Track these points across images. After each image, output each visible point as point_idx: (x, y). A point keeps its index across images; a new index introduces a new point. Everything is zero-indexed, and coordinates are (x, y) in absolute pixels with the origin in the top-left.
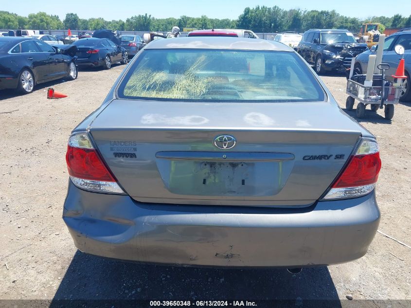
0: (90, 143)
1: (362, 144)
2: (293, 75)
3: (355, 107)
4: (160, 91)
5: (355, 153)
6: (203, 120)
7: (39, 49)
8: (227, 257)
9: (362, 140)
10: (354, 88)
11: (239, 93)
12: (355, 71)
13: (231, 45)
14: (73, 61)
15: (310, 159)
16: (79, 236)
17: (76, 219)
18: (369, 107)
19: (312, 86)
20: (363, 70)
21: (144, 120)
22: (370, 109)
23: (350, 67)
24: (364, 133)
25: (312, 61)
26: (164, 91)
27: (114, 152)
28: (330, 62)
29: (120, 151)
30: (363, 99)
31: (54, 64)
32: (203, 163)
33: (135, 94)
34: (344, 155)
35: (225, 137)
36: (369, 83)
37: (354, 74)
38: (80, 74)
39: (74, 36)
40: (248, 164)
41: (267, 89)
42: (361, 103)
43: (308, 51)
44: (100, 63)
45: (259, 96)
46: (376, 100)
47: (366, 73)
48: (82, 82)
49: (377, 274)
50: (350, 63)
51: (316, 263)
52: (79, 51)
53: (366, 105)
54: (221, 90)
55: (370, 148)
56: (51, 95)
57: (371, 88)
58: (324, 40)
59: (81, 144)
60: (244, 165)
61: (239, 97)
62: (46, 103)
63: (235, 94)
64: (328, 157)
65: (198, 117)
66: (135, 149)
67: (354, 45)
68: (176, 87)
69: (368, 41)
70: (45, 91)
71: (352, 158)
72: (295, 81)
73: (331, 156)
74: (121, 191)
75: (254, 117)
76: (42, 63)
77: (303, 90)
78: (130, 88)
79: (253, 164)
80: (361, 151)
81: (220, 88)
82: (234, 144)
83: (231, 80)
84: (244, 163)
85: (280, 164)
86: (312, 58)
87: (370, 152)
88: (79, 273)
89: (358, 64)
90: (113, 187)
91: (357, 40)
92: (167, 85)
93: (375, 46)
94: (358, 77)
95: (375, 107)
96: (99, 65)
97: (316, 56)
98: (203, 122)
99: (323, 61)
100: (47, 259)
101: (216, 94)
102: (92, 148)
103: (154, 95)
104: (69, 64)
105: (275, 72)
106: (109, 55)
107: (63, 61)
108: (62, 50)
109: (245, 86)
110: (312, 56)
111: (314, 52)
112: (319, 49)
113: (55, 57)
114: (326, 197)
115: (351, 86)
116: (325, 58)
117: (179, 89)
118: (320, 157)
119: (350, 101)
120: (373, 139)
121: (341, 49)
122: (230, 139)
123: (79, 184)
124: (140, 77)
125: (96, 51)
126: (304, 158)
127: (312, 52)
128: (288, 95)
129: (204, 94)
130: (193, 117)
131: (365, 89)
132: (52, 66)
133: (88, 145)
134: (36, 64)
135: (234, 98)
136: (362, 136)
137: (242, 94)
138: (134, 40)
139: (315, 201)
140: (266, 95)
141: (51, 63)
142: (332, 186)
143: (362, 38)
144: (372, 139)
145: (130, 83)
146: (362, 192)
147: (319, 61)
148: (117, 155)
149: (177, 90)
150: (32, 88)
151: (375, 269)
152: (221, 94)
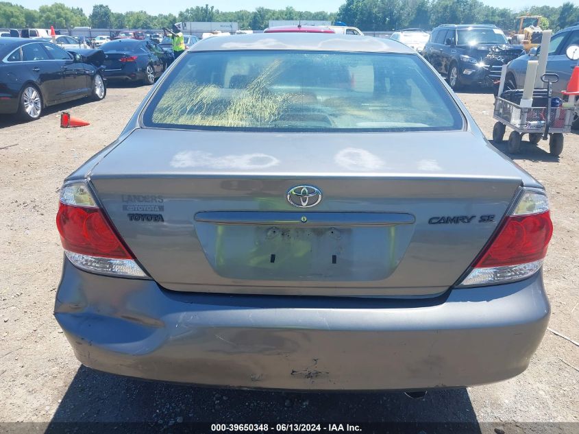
0: (92, 199)
1: (524, 198)
2: (416, 90)
3: (506, 137)
4: (208, 114)
5: (512, 212)
6: (270, 160)
7: (49, 55)
8: (309, 376)
9: (522, 192)
10: (505, 109)
11: (330, 118)
12: (507, 85)
13: (320, 45)
14: (99, 72)
15: (439, 222)
16: (79, 343)
17: (75, 316)
18: (526, 138)
19: (443, 106)
20: (518, 83)
21: (176, 161)
22: (529, 141)
23: (499, 78)
24: (526, 180)
25: (443, 71)
26: (214, 115)
27: (128, 212)
28: (470, 73)
29: (138, 210)
30: (518, 126)
31: (72, 77)
32: (270, 229)
33: (168, 120)
34: (494, 216)
35: (304, 189)
36: (527, 103)
37: (505, 88)
38: (110, 91)
39: (104, 37)
40: (341, 231)
41: (373, 111)
42: (515, 132)
43: (438, 56)
44: (139, 76)
45: (361, 122)
46: (538, 127)
47: (522, 87)
48: (112, 103)
49: (541, 392)
50: (500, 74)
51: (448, 385)
52: (108, 59)
53: (523, 134)
54: (301, 113)
55: (535, 204)
56: (66, 122)
57: (530, 109)
58: (461, 40)
59: (78, 200)
60: (335, 232)
61: (331, 125)
62: (59, 134)
63: (325, 119)
64: (470, 219)
65: (262, 155)
66: (161, 208)
67: (504, 47)
68: (233, 108)
69: (525, 43)
70: (58, 116)
71: (506, 220)
72: (418, 99)
73: (473, 217)
74: (141, 274)
75: (351, 155)
76: (55, 76)
77: (430, 113)
78: (161, 111)
79: (349, 231)
80: (522, 210)
81: (301, 110)
82: (319, 200)
83: (321, 98)
84: (335, 229)
85: (393, 230)
86: (443, 67)
87: (536, 211)
88: (90, 393)
89: (510, 75)
90: (129, 267)
91: (509, 40)
92: (219, 106)
93: (536, 49)
94: (512, 93)
95: (535, 137)
96: (138, 78)
97: (449, 63)
98: (268, 165)
99: (460, 72)
100: (43, 371)
101: (293, 120)
102: (95, 206)
103: (198, 120)
104: (93, 77)
105: (388, 86)
106: (151, 64)
107: (85, 74)
108: (82, 57)
109: (339, 106)
110: (444, 63)
111: (447, 58)
112: (453, 54)
113: (74, 67)
114: (466, 282)
115: (501, 106)
116: (462, 66)
117: (237, 112)
118: (456, 220)
119: (499, 130)
120: (541, 190)
121: (486, 52)
122: (312, 192)
123: (79, 262)
124: (178, 93)
125: (132, 58)
126: (430, 222)
127: (443, 57)
128: (407, 121)
129: (275, 120)
130: (254, 155)
131: (521, 112)
132: (69, 80)
133: (88, 202)
134: (44, 77)
135: (323, 125)
136: (522, 185)
137: (335, 120)
138: (189, 42)
139: (446, 288)
140: (372, 121)
141: (68, 75)
142: (474, 264)
143: (515, 38)
144: (539, 190)
145: (163, 103)
146: (521, 273)
147: (454, 71)
148: (133, 217)
149: (234, 113)
150: (39, 112)
151: (538, 385)
152: (303, 119)
